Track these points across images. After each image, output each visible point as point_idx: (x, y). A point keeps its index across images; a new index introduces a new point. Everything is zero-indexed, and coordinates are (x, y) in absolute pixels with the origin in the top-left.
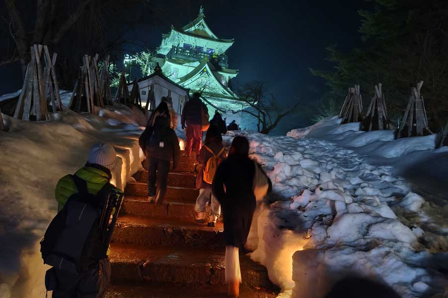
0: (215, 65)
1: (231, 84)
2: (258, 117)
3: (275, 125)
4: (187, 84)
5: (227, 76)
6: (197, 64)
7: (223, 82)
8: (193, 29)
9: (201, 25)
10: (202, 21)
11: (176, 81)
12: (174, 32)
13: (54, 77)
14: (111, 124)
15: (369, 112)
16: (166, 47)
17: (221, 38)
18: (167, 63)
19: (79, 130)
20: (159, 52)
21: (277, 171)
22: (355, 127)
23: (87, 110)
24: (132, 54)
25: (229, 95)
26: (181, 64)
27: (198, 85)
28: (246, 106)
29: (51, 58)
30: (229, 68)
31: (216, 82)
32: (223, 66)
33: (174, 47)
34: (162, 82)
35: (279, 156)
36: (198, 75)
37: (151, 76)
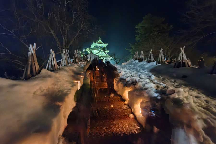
0: (104, 50)
1: (108, 54)
2: (115, 60)
3: (119, 62)
4: (98, 55)
5: (107, 52)
6: (100, 50)
7: (106, 53)
8: (98, 42)
9: (100, 41)
10: (100, 40)
11: (96, 54)
12: (94, 43)
13: (69, 56)
14: (82, 65)
15: (140, 58)
16: (92, 46)
17: (105, 43)
18: (93, 50)
19: (75, 67)
20: (91, 48)
21: (121, 73)
22: (137, 61)
23: (76, 63)
24: (85, 49)
25: (108, 56)
26: (96, 50)
27: (101, 55)
28: (112, 58)
29: (68, 52)
30: (107, 50)
31: (105, 53)
32: (106, 50)
33: (94, 46)
34: (92, 54)
35: (121, 69)
36: (100, 52)
37: (90, 53)
